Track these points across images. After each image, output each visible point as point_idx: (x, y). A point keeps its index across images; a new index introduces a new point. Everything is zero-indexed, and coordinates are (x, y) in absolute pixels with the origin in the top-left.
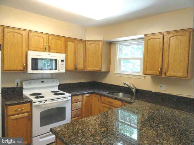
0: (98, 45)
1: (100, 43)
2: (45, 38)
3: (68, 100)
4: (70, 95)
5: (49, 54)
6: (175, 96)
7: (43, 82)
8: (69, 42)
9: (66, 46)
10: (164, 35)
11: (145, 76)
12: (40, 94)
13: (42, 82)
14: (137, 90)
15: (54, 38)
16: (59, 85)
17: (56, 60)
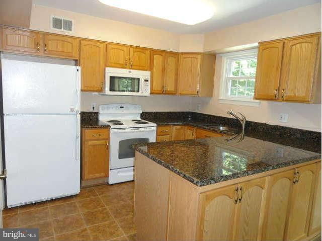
0: (195, 59)
1: (199, 57)
2: (126, 51)
3: (152, 131)
4: (155, 125)
5: (130, 72)
6: (299, 130)
7: (123, 107)
8: (155, 56)
9: (152, 61)
10: (284, 43)
11: (260, 103)
12: (119, 121)
13: (121, 107)
14: (248, 123)
15: (136, 50)
16: (141, 112)
17: (138, 79)
